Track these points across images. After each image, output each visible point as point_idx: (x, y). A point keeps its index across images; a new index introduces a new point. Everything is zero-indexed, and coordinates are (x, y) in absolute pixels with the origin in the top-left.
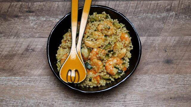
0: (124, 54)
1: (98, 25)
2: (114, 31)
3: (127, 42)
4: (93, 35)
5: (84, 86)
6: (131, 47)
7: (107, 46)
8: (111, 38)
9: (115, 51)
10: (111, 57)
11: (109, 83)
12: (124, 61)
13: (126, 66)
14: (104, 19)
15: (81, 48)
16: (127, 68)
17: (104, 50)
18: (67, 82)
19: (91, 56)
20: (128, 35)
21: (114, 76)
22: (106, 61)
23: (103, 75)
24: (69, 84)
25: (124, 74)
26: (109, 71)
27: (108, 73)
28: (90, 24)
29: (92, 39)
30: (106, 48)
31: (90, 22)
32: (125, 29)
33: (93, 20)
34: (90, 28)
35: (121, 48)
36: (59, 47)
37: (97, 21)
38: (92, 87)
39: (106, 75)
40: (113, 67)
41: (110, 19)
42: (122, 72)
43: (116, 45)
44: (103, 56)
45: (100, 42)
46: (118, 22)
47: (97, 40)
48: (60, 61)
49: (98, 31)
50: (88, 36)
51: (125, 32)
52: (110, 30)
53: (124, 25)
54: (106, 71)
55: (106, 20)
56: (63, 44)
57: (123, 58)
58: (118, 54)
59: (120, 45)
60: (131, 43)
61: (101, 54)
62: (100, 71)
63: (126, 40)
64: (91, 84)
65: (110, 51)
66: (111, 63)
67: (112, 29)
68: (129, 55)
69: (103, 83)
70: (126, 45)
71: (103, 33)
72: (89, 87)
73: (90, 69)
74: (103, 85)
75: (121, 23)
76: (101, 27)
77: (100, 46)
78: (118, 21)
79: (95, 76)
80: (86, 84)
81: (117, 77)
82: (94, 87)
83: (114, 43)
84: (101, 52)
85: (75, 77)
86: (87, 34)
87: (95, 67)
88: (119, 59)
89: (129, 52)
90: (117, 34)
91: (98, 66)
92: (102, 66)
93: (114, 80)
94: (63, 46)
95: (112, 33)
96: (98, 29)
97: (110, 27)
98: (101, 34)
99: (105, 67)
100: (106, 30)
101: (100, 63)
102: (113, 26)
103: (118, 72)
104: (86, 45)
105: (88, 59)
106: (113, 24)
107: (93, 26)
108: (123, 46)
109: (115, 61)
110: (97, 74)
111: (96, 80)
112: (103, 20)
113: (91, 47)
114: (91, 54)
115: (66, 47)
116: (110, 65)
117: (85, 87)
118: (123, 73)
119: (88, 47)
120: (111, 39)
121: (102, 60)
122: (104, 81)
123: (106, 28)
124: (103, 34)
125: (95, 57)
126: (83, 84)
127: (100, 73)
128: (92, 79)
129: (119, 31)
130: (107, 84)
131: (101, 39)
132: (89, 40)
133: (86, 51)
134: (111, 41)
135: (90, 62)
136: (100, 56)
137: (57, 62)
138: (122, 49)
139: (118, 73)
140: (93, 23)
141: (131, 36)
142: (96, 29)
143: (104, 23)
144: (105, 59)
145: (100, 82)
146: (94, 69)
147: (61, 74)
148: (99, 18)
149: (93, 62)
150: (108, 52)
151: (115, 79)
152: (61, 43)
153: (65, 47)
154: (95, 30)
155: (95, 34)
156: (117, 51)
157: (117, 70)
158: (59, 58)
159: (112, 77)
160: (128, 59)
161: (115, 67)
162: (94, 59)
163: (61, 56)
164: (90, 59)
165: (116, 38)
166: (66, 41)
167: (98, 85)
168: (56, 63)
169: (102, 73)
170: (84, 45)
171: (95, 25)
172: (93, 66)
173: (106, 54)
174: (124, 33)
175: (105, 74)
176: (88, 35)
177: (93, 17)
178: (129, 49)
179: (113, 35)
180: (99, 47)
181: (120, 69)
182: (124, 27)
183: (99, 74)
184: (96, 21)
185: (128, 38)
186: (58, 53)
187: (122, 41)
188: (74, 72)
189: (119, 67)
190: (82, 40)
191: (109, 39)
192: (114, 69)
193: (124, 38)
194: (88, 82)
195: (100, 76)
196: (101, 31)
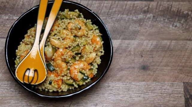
0: (93, 59)
1: (69, 23)
2: (85, 32)
3: (98, 46)
4: (61, 33)
5: (42, 89)
6: (102, 52)
7: (74, 47)
8: (82, 40)
9: (84, 55)
10: (77, 61)
11: (72, 89)
12: (92, 67)
13: (93, 73)
14: (75, 17)
15: (45, 46)
16: (94, 74)
17: (71, 52)
18: (23, 82)
19: (55, 56)
20: (100, 38)
21: (78, 81)
22: (72, 64)
23: (66, 79)
24: (25, 84)
25: (90, 81)
26: (73, 76)
27: (72, 78)
28: (59, 21)
29: (59, 37)
30: (74, 50)
31: (60, 19)
32: (98, 31)
33: (64, 17)
34: (59, 26)
35: (90, 51)
36: (21, 43)
37: (68, 19)
38: (51, 91)
39: (69, 80)
40: (79, 71)
41: (82, 18)
42: (88, 78)
43: (85, 48)
44: (69, 58)
45: (68, 42)
46: (91, 23)
47: (64, 39)
48: (20, 57)
49: (67, 29)
50: (55, 35)
51: (98, 34)
52: (81, 30)
53: (97, 27)
54: (69, 75)
55: (78, 19)
56: (26, 39)
57: (92, 63)
58: (86, 58)
59: (89, 48)
60: (103, 48)
61: (67, 55)
62: (63, 74)
63: (97, 44)
64: (51, 88)
65: (77, 54)
66: (77, 67)
67: (83, 30)
68: (99, 61)
69: (65, 88)
70: (96, 49)
71: (73, 32)
72: (48, 91)
73: (52, 71)
74: (64, 90)
75: (94, 25)
76: (71, 26)
77: (67, 46)
78: (91, 21)
79: (57, 79)
80: (45, 87)
81: (81, 83)
82: (54, 92)
83: (84, 45)
84: (67, 54)
85: (33, 78)
86: (54, 31)
87: (57, 69)
88: (86, 64)
89: (99, 58)
90: (89, 36)
91: (61, 69)
92: (66, 69)
93: (77, 87)
94: (26, 41)
95: (82, 33)
96: (67, 28)
97: (82, 27)
98: (70, 34)
99: (70, 71)
100: (76, 30)
101: (64, 65)
102: (85, 26)
103: (83, 78)
104: (51, 44)
105: (52, 59)
106: (85, 25)
107: (63, 23)
108: (93, 49)
109: (82, 65)
110: (59, 78)
111: (57, 84)
112: (75, 19)
113: (57, 47)
114: (55, 54)
115: (29, 43)
116: (75, 68)
117: (44, 91)
118: (88, 80)
119: (53, 46)
120: (80, 41)
121: (67, 63)
122: (67, 86)
123: (76, 27)
124: (72, 34)
125: (59, 58)
126: (41, 87)
127: (63, 76)
128: (53, 82)
129: (90, 33)
130: (69, 90)
131: (70, 38)
132: (55, 38)
133: (49, 50)
134: (80, 43)
135: (53, 63)
136: (65, 57)
137: (17, 58)
138: (91, 53)
139: (83, 80)
140: (63, 20)
141: (103, 40)
142: (66, 28)
143: (75, 22)
144: (70, 62)
145: (61, 87)
146: (56, 72)
147: (17, 72)
148: (71, 16)
149: (56, 64)
150: (75, 55)
151: (78, 85)
152: (24, 38)
153: (27, 42)
154: (64, 29)
155: (63, 32)
156: (86, 55)
157: (83, 76)
158: (19, 54)
159: (76, 83)
160: (96, 65)
161: (81, 72)
162: (58, 60)
163: (21, 52)
164: (53, 60)
165: (87, 41)
166: (29, 36)
167: (58, 90)
168: (15, 59)
169: (65, 77)
170: (49, 43)
171: (65, 23)
172: (56, 68)
173: (73, 56)
174: (95, 35)
175: (68, 78)
176: (56, 33)
177: (64, 14)
178: (100, 54)
179: (83, 37)
180: (66, 48)
181: (86, 75)
182: (97, 29)
183: (61, 78)
184: (66, 18)
185: (99, 42)
186: (19, 48)
187: (93, 44)
188: (33, 72)
189: (85, 72)
190: (48, 37)
191: (79, 40)
192: (80, 74)
193: (95, 41)
194: (47, 85)
195: (62, 80)
196: (71, 30)
